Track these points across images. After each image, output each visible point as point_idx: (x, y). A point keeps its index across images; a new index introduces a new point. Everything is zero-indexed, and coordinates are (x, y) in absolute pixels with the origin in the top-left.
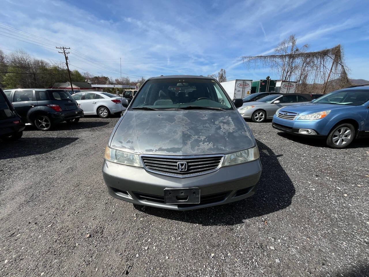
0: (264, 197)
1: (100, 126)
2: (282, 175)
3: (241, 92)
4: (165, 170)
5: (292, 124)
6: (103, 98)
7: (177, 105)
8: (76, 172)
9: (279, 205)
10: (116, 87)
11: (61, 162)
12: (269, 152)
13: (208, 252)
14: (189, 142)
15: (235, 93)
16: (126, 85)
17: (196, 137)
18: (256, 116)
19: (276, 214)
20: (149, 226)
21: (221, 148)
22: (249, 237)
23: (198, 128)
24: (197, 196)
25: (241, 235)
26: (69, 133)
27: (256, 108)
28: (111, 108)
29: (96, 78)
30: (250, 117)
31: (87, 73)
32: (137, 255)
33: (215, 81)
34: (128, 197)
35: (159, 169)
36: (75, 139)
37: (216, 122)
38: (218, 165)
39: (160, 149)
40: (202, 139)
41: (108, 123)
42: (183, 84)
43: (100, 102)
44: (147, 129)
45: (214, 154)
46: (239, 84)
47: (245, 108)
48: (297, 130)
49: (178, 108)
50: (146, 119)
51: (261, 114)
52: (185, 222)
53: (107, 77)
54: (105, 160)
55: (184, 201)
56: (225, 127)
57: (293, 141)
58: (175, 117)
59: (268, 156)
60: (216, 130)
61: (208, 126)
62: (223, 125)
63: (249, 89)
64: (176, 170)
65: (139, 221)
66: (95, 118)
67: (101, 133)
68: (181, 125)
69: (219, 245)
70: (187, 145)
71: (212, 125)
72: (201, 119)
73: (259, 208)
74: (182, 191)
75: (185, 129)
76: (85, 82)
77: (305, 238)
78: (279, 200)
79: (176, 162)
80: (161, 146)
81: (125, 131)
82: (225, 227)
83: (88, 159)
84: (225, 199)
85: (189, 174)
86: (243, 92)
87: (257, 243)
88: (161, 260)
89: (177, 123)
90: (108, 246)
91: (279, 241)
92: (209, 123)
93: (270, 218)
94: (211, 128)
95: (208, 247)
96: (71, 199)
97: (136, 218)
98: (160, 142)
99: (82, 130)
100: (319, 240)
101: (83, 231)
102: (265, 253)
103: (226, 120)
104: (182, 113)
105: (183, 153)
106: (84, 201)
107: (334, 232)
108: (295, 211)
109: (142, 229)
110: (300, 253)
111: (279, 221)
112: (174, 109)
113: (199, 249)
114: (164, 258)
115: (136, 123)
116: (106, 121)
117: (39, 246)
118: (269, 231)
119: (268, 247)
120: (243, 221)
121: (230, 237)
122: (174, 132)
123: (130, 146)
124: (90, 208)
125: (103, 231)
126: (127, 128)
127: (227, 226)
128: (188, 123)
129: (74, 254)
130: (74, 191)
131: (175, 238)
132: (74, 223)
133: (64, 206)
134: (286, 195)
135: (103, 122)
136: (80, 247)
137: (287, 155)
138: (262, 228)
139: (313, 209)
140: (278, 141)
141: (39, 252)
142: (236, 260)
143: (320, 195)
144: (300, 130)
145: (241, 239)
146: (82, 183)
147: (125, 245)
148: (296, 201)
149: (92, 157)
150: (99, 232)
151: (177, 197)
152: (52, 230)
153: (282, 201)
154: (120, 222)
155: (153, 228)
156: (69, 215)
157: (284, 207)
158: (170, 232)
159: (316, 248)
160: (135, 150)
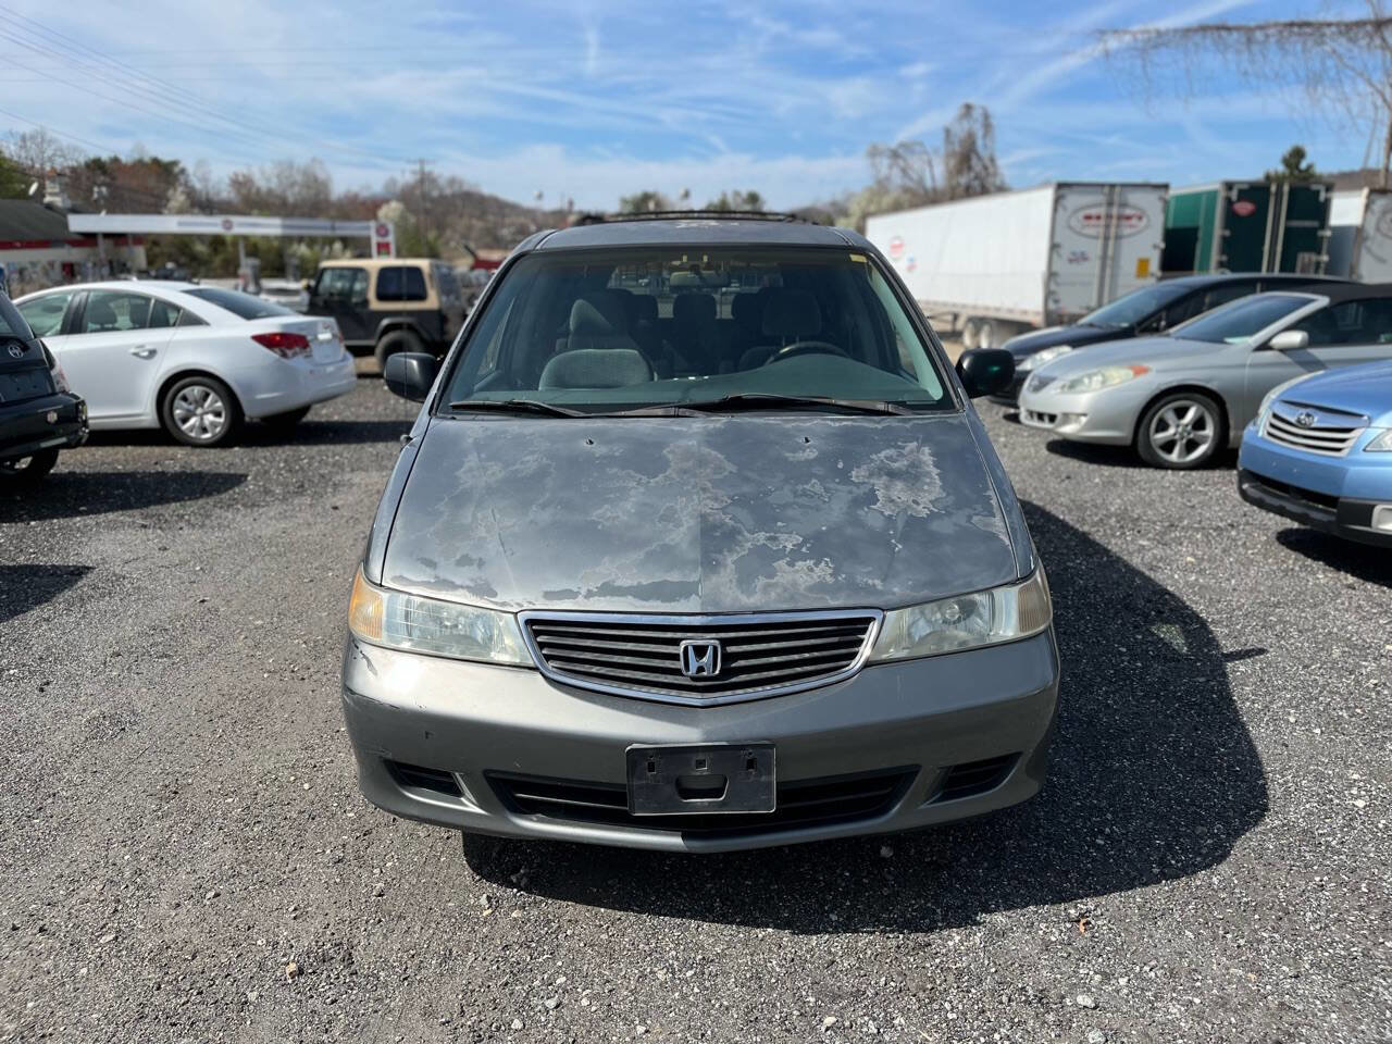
0: (1101, 832)
1: (197, 498)
2: (1223, 746)
3: (1094, 266)
4: (628, 674)
6: (192, 320)
7: (670, 389)
8: (143, 734)
9: (1162, 863)
10: (237, 230)
11: (42, 690)
12: (1187, 638)
13: (809, 1015)
14: (729, 561)
15: (1051, 275)
16: (303, 215)
17: (762, 536)
18: (1163, 426)
19: (1137, 895)
20: (554, 936)
21: (866, 583)
22: (993, 970)
23: (769, 498)
24: (764, 779)
25: (958, 965)
26: (21, 538)
27: (1160, 376)
28: (250, 388)
29: (97, 166)
30: (1120, 434)
31: (40, 139)
32: (517, 1024)
33: (869, 258)
34: (463, 804)
35: (603, 670)
36: (72, 573)
37: (854, 473)
38: (856, 654)
39: (608, 590)
40: (785, 547)
41: (233, 480)
42: (701, 278)
44: (544, 507)
45: (835, 606)
46: (1081, 214)
47: (1090, 376)
48: (1364, 513)
49: (680, 407)
50: (528, 458)
51: (1190, 415)
52: (713, 922)
53: (174, 163)
55: (710, 803)
56: (894, 494)
57: (1351, 579)
58: (665, 452)
59: (1176, 657)
60: (849, 508)
61: (819, 488)
62: (887, 486)
63: (1147, 242)
64: (677, 672)
65: (502, 922)
66: (146, 450)
67: (213, 538)
68: (693, 488)
69: (858, 994)
70: (722, 570)
71: (832, 486)
72: (786, 459)
73: (1066, 873)
74: (701, 757)
75: (711, 504)
77: (1241, 972)
78: (1169, 847)
79: (676, 642)
80: (610, 574)
81: (441, 513)
82: (895, 940)
83: (187, 675)
84: (894, 806)
85: (729, 693)
86: (1109, 262)
87: (1023, 988)
88: (614, 1038)
89: (674, 476)
90: (388, 1000)
91: (1123, 981)
92: (822, 479)
93: (1108, 910)
94: (829, 498)
95: (812, 999)
96: (161, 846)
97: (490, 911)
98: (606, 559)
99: (90, 520)
100: (1297, 977)
101: (261, 955)
102: (1051, 1017)
103: (905, 463)
104: (696, 430)
105: (703, 604)
106: (228, 853)
107: (1376, 953)
108: (1236, 886)
109: (525, 945)
110: (1199, 1016)
111: (1144, 917)
112: (660, 412)
113: (774, 1005)
114: (629, 1031)
115: (485, 478)
116: (217, 463)
117: (93, 1000)
118: (1087, 953)
119: (1068, 1001)
120: (978, 918)
121: (910, 969)
122: (662, 516)
123: (472, 580)
124: (268, 880)
125: (350, 954)
126: (446, 499)
127: (901, 936)
128: (726, 477)
129: (249, 1023)
130: (166, 815)
131: (673, 973)
132: (210, 932)
133: (138, 872)
134: (1212, 825)
135: (207, 474)
136: (267, 1005)
137: (1287, 649)
138: (1061, 944)
139: (1318, 879)
140: (1267, 579)
141: (106, 1017)
142: (925, 1035)
143: (1381, 826)
144: (1377, 510)
145: (959, 974)
146: (190, 781)
147: (460, 997)
148: (1254, 851)
149: (201, 664)
150: (332, 958)
151: (678, 783)
152: (124, 953)
153: (1185, 851)
154: (419, 923)
155: (574, 943)
156: (178, 905)
157: (1189, 870)
158: (650, 955)
159: (1273, 1002)
160: (495, 595)
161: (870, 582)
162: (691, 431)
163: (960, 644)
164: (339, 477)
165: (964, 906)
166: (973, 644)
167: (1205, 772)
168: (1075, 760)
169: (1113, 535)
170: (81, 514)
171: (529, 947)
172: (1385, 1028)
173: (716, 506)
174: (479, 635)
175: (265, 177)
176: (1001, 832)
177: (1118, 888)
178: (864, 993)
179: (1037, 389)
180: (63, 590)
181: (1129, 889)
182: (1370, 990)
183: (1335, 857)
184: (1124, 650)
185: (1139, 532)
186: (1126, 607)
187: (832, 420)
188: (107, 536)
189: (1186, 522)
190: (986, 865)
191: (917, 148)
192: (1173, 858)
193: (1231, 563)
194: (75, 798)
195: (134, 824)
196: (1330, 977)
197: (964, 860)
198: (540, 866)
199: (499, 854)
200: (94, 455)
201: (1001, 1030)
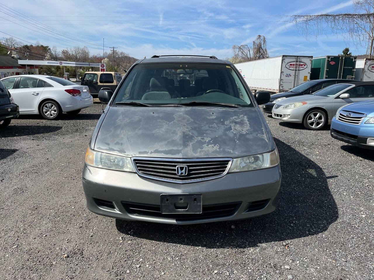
0: (292, 222)
1: (48, 133)
2: (326, 201)
3: (292, 78)
4: (162, 175)
5: (357, 130)
6: (50, 86)
7: (177, 101)
8: (29, 193)
9: (309, 231)
10: (63, 65)
11: (2, 181)
12: (316, 173)
13: (210, 270)
14: (190, 144)
15: (281, 80)
16: (81, 61)
17: (200, 138)
18: (311, 118)
19: (302, 239)
20: (140, 248)
22: (262, 259)
23: (202, 128)
24: (199, 204)
25: (252, 257)
27: (310, 105)
28: (64, 104)
29: (26, 47)
30: (299, 120)
31: (11, 40)
32: (128, 272)
33: (231, 67)
34: (115, 211)
35: (155, 174)
36: (12, 151)
37: (225, 122)
38: (225, 170)
39: (157, 151)
40: (206, 141)
41: (58, 128)
42: (185, 71)
43: (45, 93)
44: (140, 129)
45: (220, 157)
46: (289, 64)
47: (291, 105)
48: (365, 140)
49: (178, 104)
50: (136, 117)
51: (318, 116)
52: (184, 245)
53: (47, 47)
54: (86, 166)
55: (183, 210)
56: (236, 128)
57: (361, 158)
58: (174, 116)
59: (313, 177)
60: (224, 131)
61: (216, 126)
62: (234, 126)
63: (306, 72)
64: (175, 174)
65: (126, 244)
66: (35, 120)
67: (52, 143)
68: (181, 125)
69: (224, 265)
70: (188, 147)
71: (219, 125)
72: (207, 118)
73: (283, 233)
74: (181, 197)
75: (186, 129)
76: (6, 54)
77: (331, 260)
78: (311, 226)
79: (175, 166)
80: (157, 147)
81: (112, 131)
82: (235, 250)
83: (42, 178)
84: (235, 213)
85: (190, 180)
86: (296, 77)
87: (270, 264)
88: (155, 276)
89: (176, 122)
90: (92, 265)
91: (298, 262)
92: (216, 123)
93: (294, 243)
94: (219, 128)
95: (211, 266)
96: (31, 222)
97: (122, 241)
98: (156, 143)
99: (18, 138)
100: (346, 262)
101: (57, 252)
102: (278, 271)
103: (240, 120)
104: (182, 110)
105: (183, 155)
106: (50, 225)
107: (368, 256)
108: (329, 237)
109: (132, 250)
110: (319, 272)
111: (304, 245)
112: (173, 105)
113: (200, 267)
114: (160, 274)
115: (124, 122)
116: (54, 124)
117: (10, 263)
118: (288, 254)
119: (282, 267)
120: (258, 245)
121: (239, 258)
122: (172, 132)
123: (119, 148)
124: (61, 232)
125: (82, 252)
126: (113, 128)
127: (236, 249)
128: (190, 122)
129: (53, 270)
130: (34, 214)
131: (173, 258)
132: (44, 245)
133: (25, 229)
134: (323, 221)
135: (51, 127)
136: (58, 265)
137: (344, 176)
138: (281, 252)
139: (352, 236)
140: (338, 158)
141: (13, 268)
142: (243, 276)
143: (369, 222)
144: (368, 139)
145: (252, 260)
146: (41, 206)
147: (112, 264)
148: (334, 228)
149: (46, 175)
150: (77, 253)
151: (175, 205)
152: (19, 251)
153: (315, 228)
154: (102, 244)
155: (145, 250)
156: (35, 238)
157: (317, 233)
158: (166, 253)
159: (340, 268)
160: (125, 152)
161: (229, 151)
162: (181, 111)
163: (254, 168)
164: (87, 128)
165: (254, 241)
166: (258, 168)
167: (321, 207)
168: (286, 204)
169: (297, 146)
170: (16, 136)
171: (132, 251)
172: (371, 276)
173: (187, 130)
174: (121, 163)
175: (71, 51)
176: (265, 222)
177: (297, 237)
178: (226, 264)
179: (277, 108)
180: (10, 155)
181: (300, 238)
182: (367, 265)
183: (357, 230)
184: (299, 175)
185: (304, 145)
186: (300, 164)
187: (220, 109)
188: (23, 142)
189: (316, 143)
190: (260, 230)
191: (246, 47)
192: (312, 230)
193: (328, 154)
194: (9, 209)
195: (24, 217)
196: (355, 262)
197: (254, 229)
198: (137, 229)
199: (126, 226)
200: (21, 121)
201: (264, 275)
